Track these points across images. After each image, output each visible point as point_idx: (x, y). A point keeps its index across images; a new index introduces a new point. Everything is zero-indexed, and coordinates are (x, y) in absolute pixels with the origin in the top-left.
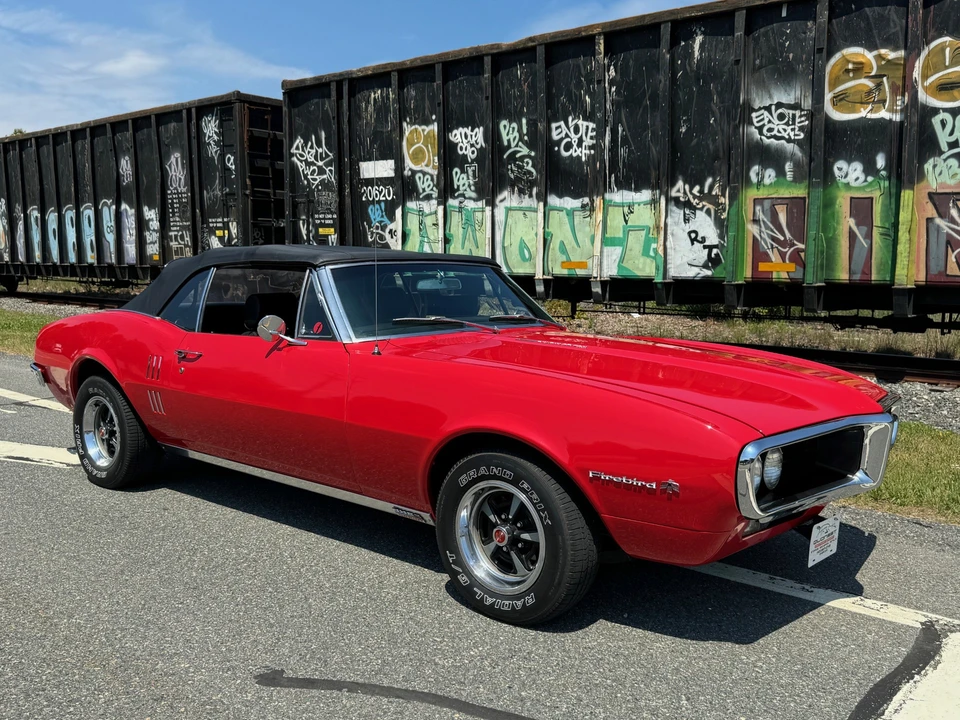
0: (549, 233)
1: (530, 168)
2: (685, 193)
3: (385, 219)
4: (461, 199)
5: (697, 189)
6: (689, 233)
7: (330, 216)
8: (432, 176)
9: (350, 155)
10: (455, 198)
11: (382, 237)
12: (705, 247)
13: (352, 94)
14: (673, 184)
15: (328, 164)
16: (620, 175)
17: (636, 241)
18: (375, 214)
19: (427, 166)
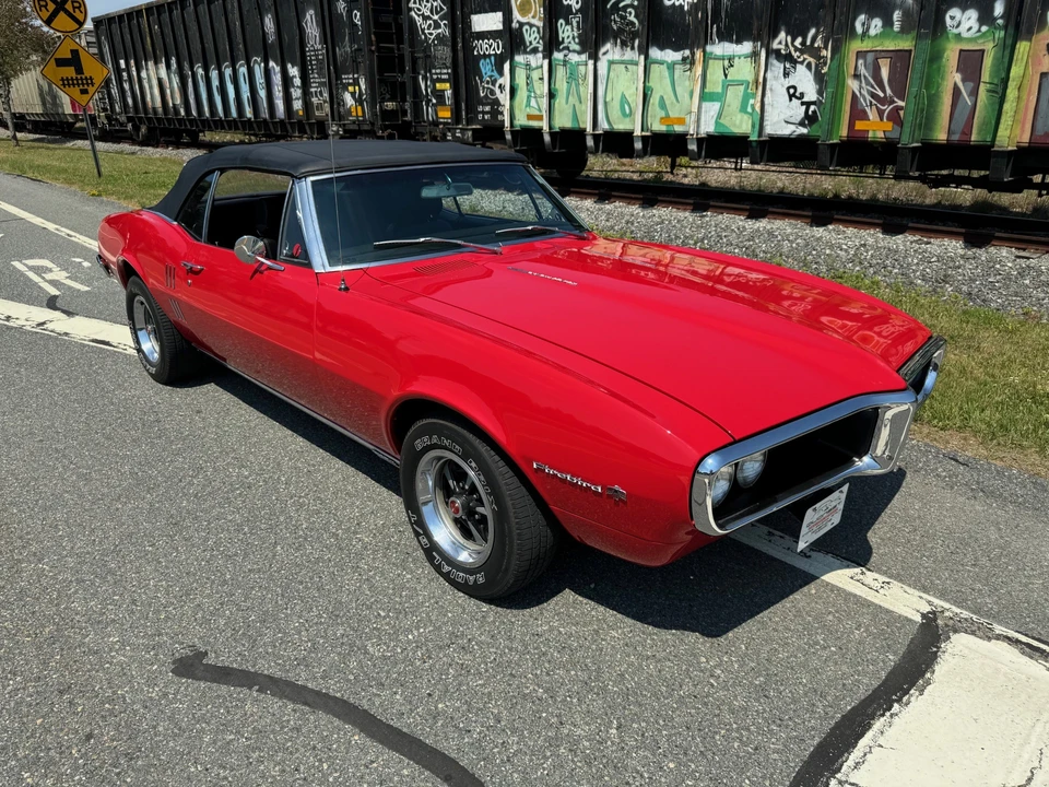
0: (649, 87)
1: (632, 18)
2: (787, 45)
3: (495, 74)
4: (566, 52)
5: (799, 40)
6: (788, 88)
7: (445, 71)
8: (538, 28)
9: (462, 8)
10: (559, 51)
11: (493, 93)
12: (803, 104)
14: (775, 35)
15: (442, 19)
16: (723, 25)
17: (734, 96)
18: (486, 68)
19: (534, 17)
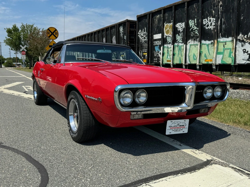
0: (201, 51)
1: (197, 33)
2: (242, 37)
3: (159, 50)
4: (178, 43)
5: (246, 36)
6: (243, 50)
7: (146, 50)
8: (171, 37)
9: (151, 33)
10: (176, 43)
11: (158, 55)
12: (248, 54)
13: (152, 17)
14: (239, 35)
15: (146, 36)
16: (223, 33)
17: (227, 53)
18: (157, 48)
19: (170, 34)
